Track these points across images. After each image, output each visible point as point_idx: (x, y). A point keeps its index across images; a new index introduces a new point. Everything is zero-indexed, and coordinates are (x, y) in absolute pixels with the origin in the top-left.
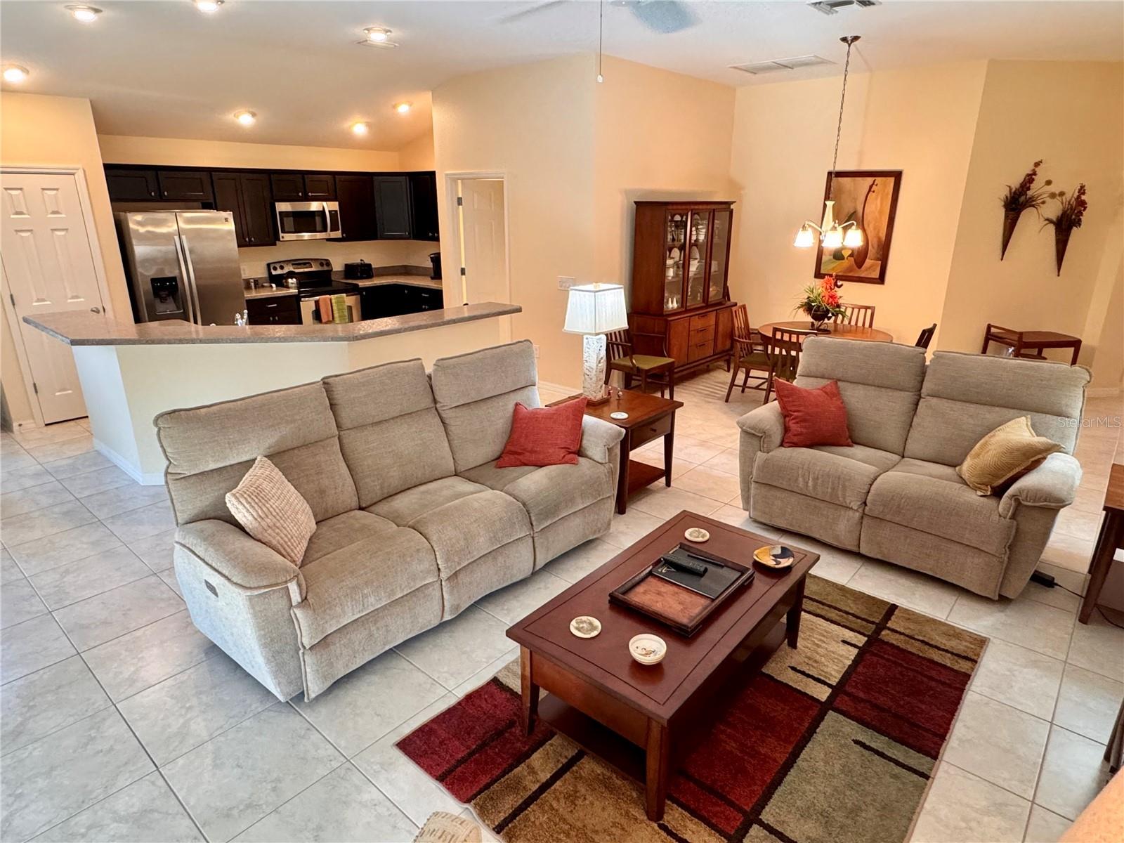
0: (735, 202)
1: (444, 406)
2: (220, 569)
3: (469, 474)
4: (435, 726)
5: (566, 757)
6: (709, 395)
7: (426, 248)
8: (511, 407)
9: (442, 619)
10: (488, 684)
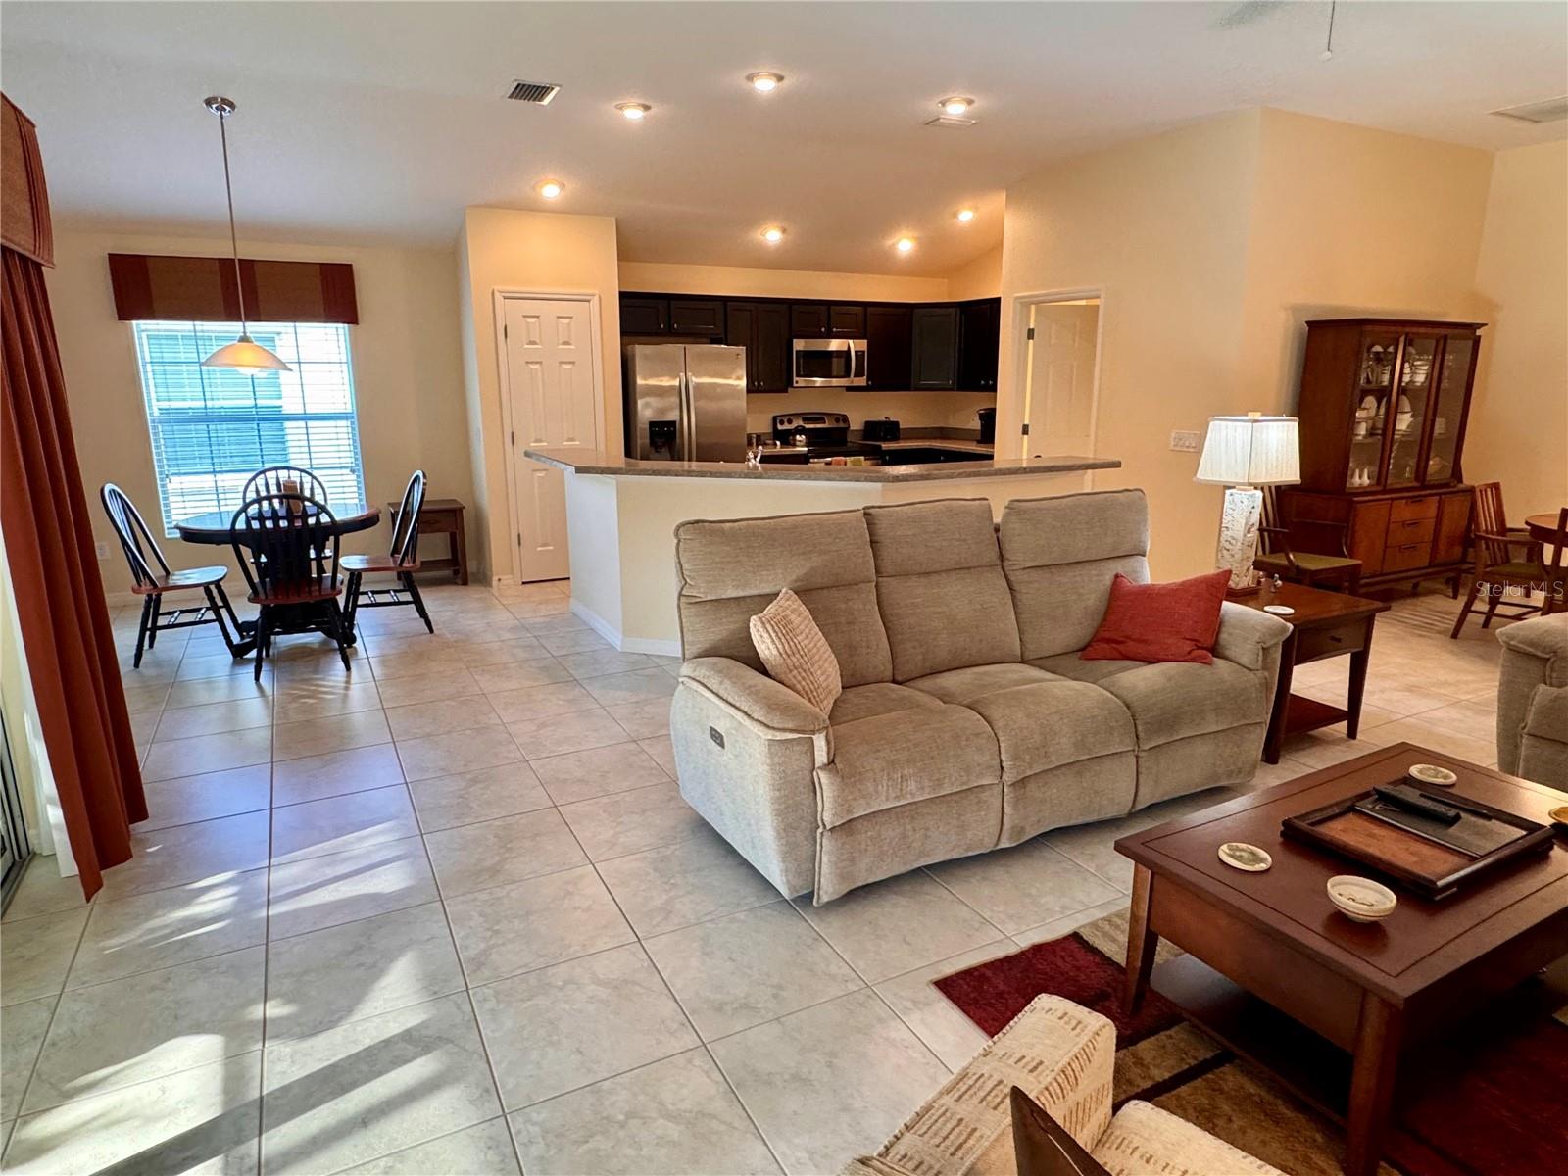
0: (1486, 325)
1: (1015, 565)
2: (738, 704)
3: (1047, 662)
4: (989, 973)
5: (1195, 1058)
6: (1420, 626)
7: (977, 401)
8: (1108, 580)
9: (997, 844)
10: (1066, 938)
